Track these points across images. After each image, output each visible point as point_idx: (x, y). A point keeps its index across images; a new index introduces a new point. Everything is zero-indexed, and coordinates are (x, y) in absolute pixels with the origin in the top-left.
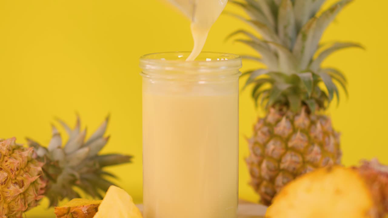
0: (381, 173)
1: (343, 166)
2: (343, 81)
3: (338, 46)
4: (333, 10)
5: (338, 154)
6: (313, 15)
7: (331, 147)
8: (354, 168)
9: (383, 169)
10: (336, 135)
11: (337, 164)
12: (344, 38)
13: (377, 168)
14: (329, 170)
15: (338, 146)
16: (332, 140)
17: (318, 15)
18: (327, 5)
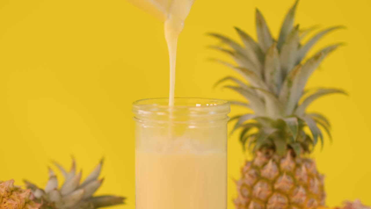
1: (327, 207)
2: (327, 125)
3: (322, 92)
4: (318, 57)
5: (322, 195)
6: (298, 63)
7: (315, 189)
10: (320, 178)
11: (321, 205)
12: (328, 85)
15: (322, 187)
16: (317, 182)
17: (303, 62)
18: (311, 53)
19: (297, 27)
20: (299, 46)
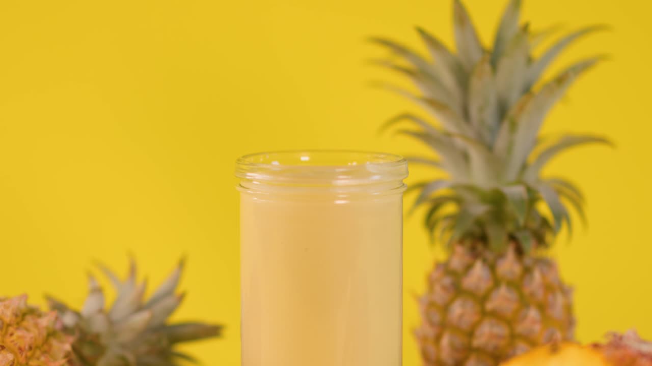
0: (643, 355)
1: (579, 344)
2: (578, 199)
3: (570, 142)
4: (562, 80)
5: (569, 322)
6: (527, 90)
7: (557, 311)
8: (596, 346)
9: (645, 348)
10: (566, 291)
11: (568, 340)
12: (579, 128)
13: (635, 346)
14: (555, 349)
15: (569, 309)
16: (560, 300)
17: (536, 88)
18: (550, 73)
19: (525, 28)
20: (529, 60)
